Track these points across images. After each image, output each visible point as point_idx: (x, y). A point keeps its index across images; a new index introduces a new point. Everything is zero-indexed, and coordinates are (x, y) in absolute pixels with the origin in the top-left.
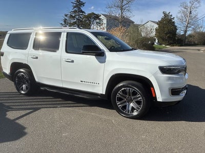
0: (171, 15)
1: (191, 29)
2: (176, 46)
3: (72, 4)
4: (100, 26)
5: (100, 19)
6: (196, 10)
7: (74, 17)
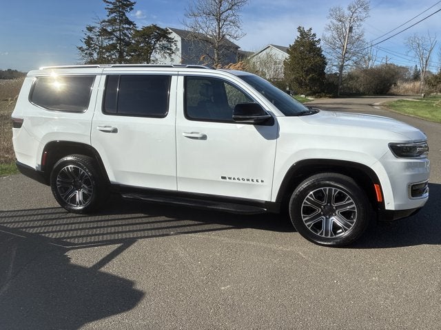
0: (314, 35)
1: (350, 62)
2: (325, 97)
3: (105, 5)
4: (170, 55)
5: (170, 41)
6: (360, 25)
7: (111, 33)
